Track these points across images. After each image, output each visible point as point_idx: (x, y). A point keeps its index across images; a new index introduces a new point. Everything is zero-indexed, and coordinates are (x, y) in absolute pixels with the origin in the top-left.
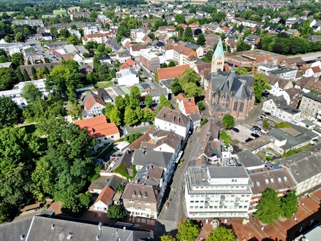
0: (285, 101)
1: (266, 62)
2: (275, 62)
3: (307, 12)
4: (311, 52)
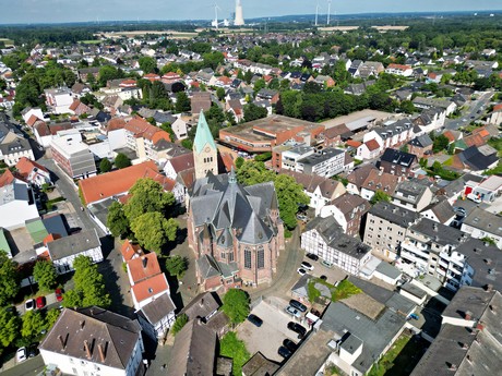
0: (338, 227)
1: (292, 142)
2: (308, 141)
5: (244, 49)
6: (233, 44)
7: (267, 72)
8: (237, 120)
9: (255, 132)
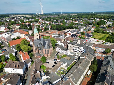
0: (63, 46)
1: (54, 34)
2: (57, 33)
3: (63, 18)
4: (67, 29)
5: (44, 18)
6: (41, 17)
7: (49, 22)
8: (43, 31)
9: (46, 32)
